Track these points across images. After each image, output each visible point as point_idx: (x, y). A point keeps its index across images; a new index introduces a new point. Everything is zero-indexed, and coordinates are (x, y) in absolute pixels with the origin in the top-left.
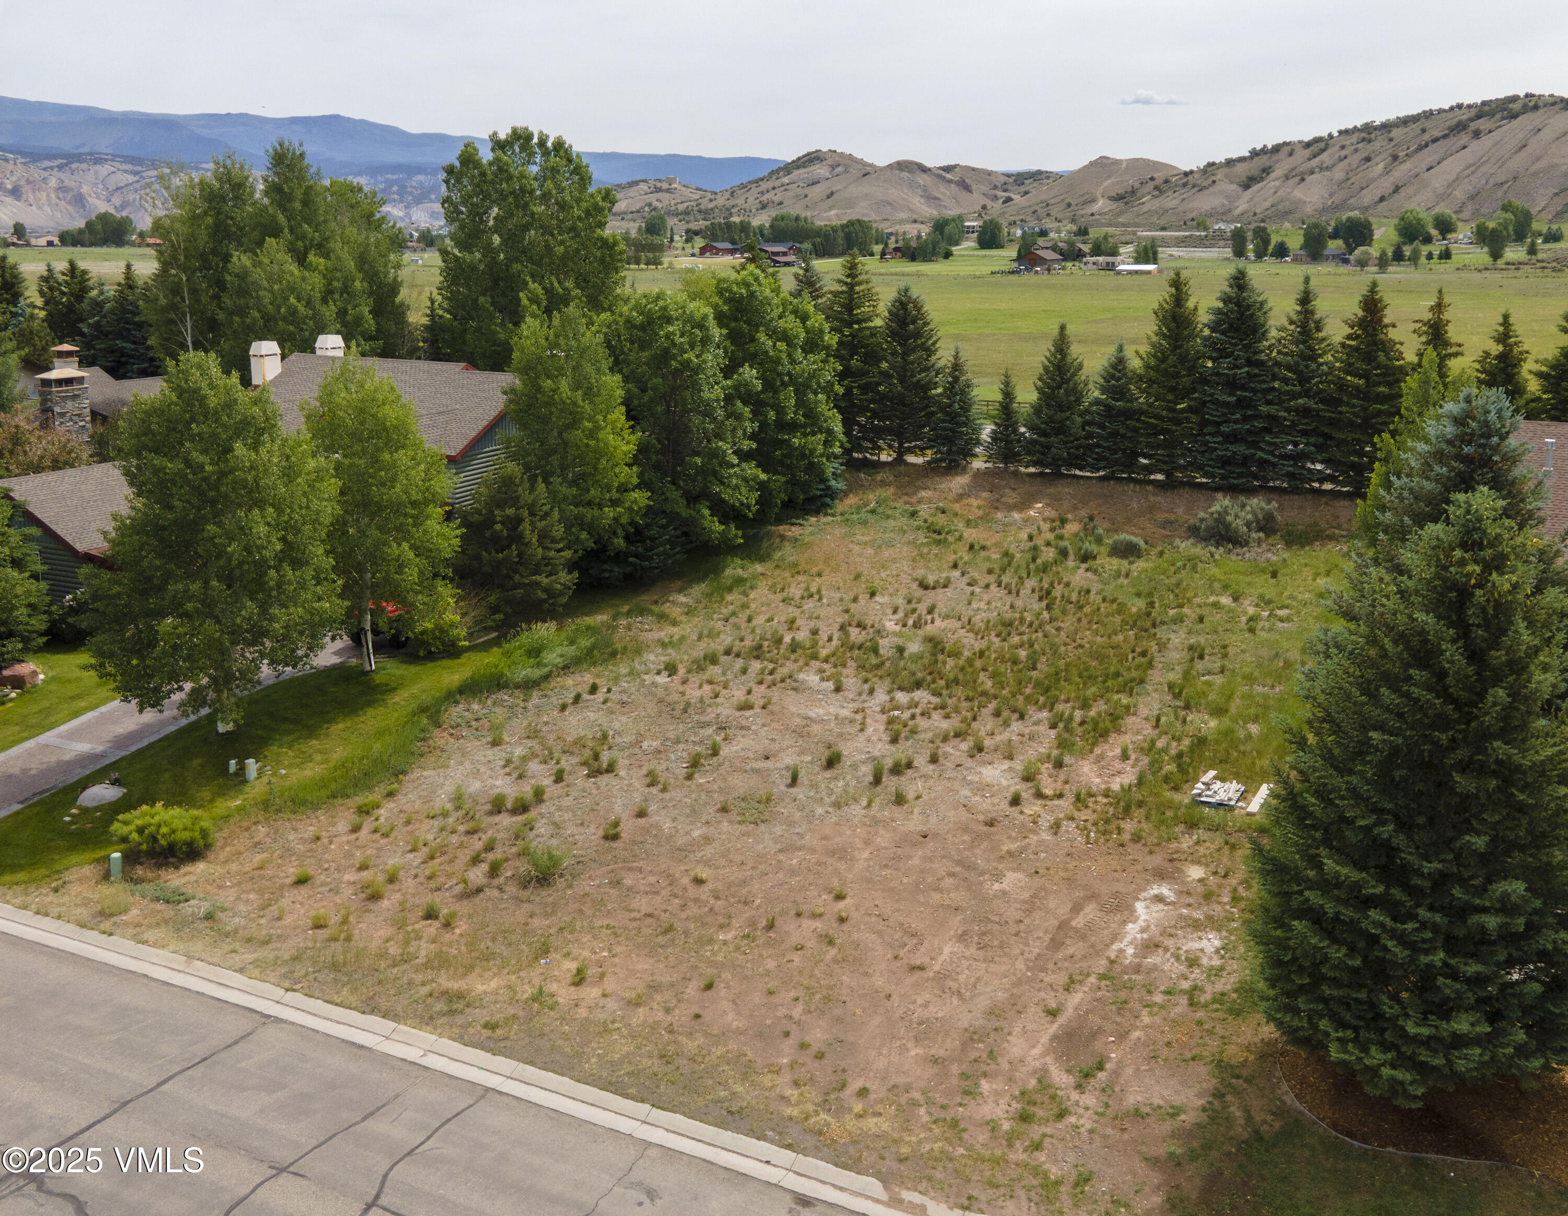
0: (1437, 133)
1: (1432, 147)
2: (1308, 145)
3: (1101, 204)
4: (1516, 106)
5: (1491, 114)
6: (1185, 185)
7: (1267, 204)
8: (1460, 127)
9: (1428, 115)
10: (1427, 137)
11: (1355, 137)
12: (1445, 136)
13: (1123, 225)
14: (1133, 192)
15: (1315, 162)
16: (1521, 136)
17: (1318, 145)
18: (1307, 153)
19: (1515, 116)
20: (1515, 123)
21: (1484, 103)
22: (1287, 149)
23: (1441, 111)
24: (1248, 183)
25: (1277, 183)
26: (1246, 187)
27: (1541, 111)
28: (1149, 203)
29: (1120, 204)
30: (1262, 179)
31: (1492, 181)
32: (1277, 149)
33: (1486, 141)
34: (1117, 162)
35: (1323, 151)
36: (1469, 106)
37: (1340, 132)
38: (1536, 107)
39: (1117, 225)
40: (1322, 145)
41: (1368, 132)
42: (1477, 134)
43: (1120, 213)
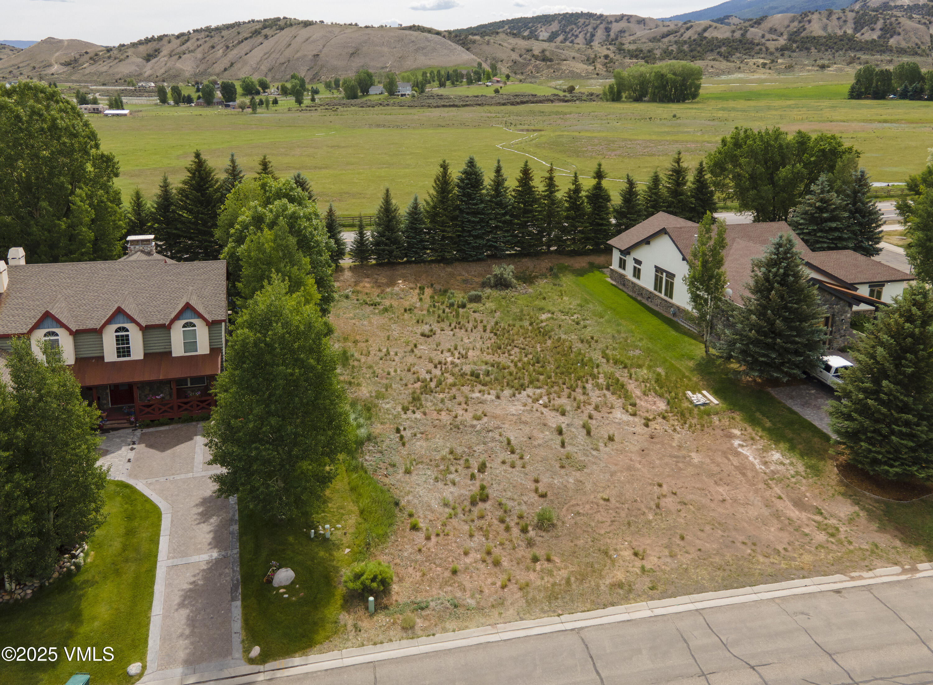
0: (246, 35)
1: (245, 42)
2: (178, 37)
3: (56, 68)
4: (281, 23)
5: (271, 27)
6: (109, 57)
7: (163, 71)
8: (256, 33)
9: (237, 25)
10: (241, 37)
11: (203, 35)
12: (251, 37)
13: (77, 81)
14: (76, 60)
15: (184, 47)
16: (288, 39)
17: (184, 38)
18: (178, 41)
19: (282, 29)
20: (283, 32)
21: (265, 20)
22: (166, 39)
23: (244, 23)
24: (148, 58)
25: (166, 59)
26: (148, 60)
27: (294, 27)
28: (88, 68)
29: (69, 68)
30: (156, 56)
31: (278, 62)
32: (161, 38)
33: (271, 41)
34: (61, 41)
35: (187, 41)
36: (258, 21)
37: (194, 31)
38: (291, 25)
39: (73, 81)
40: (186, 38)
41: (209, 32)
42: (266, 37)
43: (71, 74)
